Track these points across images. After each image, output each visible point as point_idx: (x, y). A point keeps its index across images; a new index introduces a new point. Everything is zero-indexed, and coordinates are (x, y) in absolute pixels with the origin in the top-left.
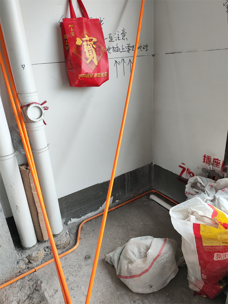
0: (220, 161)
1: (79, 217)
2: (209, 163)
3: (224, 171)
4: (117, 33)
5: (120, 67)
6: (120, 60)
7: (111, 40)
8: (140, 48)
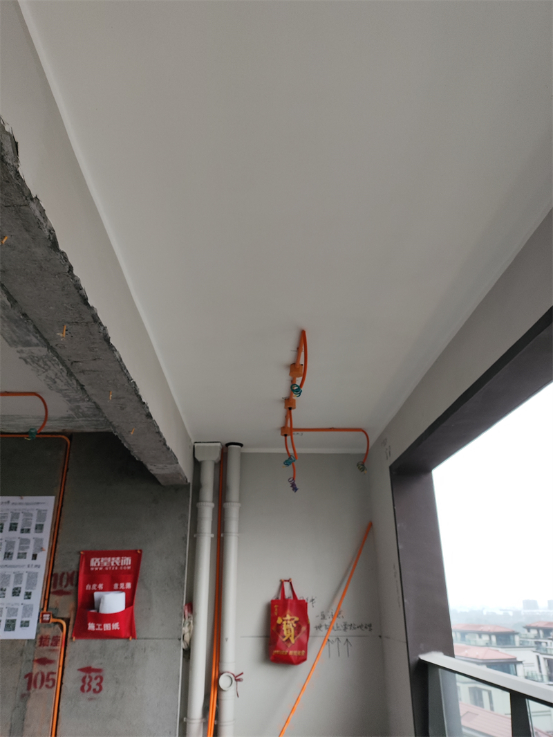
4: (330, 611)
5: (334, 647)
6: (334, 639)
7: (323, 617)
8: (360, 627)
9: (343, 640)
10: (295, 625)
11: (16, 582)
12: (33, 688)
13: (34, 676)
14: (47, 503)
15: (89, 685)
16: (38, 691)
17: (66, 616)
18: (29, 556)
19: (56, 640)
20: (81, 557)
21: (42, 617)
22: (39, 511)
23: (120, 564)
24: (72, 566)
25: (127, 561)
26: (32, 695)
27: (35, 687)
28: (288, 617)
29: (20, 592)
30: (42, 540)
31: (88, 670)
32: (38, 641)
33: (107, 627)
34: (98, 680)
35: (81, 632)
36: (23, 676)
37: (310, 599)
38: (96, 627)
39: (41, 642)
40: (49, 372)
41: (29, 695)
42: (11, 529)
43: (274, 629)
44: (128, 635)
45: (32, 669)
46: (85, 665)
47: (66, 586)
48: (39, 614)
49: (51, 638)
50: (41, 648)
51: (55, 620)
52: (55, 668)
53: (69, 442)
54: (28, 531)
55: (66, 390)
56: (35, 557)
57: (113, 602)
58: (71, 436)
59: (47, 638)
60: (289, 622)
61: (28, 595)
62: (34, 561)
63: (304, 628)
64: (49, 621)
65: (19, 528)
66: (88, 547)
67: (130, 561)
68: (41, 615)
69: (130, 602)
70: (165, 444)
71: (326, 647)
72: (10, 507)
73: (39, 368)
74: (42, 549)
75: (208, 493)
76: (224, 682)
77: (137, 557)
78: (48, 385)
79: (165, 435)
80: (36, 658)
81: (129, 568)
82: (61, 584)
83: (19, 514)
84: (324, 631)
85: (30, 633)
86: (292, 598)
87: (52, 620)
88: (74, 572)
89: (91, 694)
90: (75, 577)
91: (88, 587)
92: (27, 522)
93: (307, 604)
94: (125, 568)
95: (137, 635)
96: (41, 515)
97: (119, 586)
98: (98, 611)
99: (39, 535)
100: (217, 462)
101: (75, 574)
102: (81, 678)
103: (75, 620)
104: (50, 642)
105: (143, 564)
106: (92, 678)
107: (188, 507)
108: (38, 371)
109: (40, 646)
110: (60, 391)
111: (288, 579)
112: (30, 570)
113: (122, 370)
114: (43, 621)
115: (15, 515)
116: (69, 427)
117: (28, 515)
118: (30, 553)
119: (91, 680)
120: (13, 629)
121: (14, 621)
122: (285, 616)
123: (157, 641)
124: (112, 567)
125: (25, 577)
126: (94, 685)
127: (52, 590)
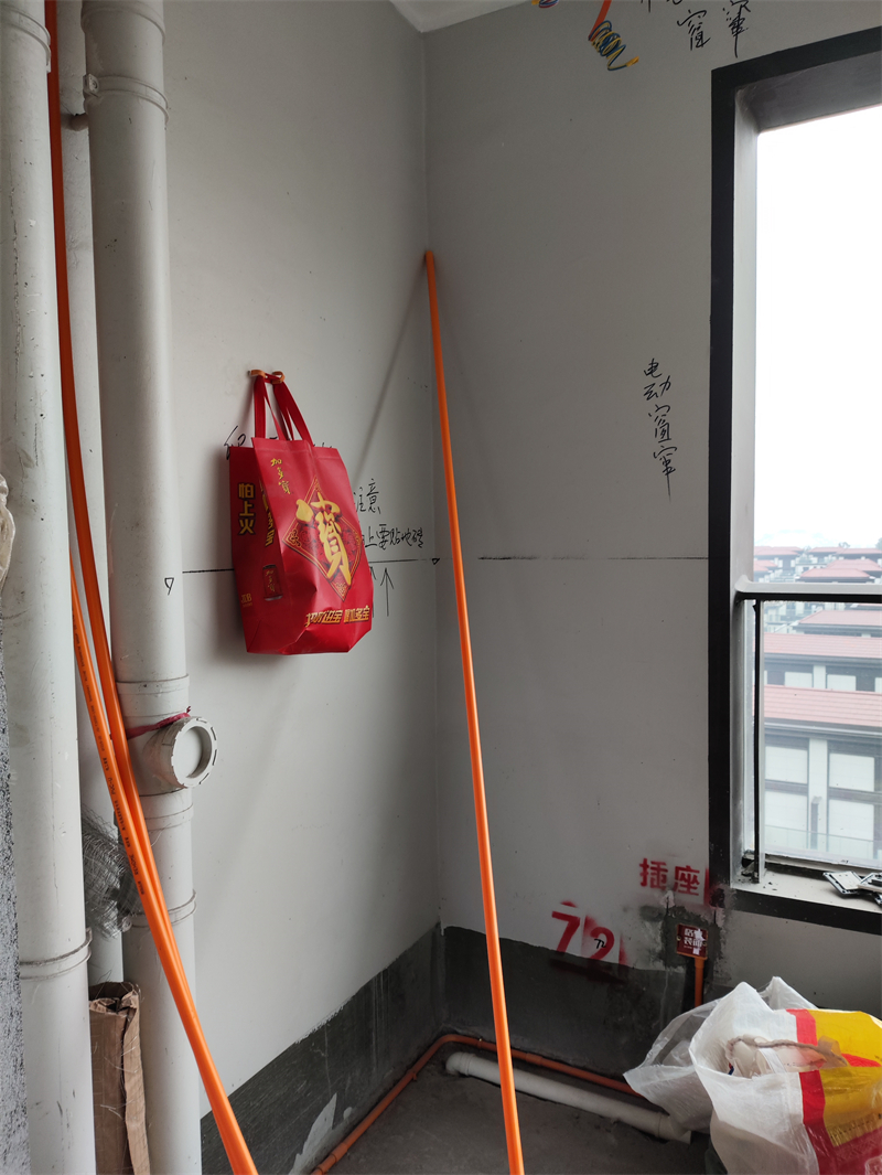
0: (698, 872)
2: (662, 884)
3: (713, 905)
4: (358, 493)
8: (406, 536)
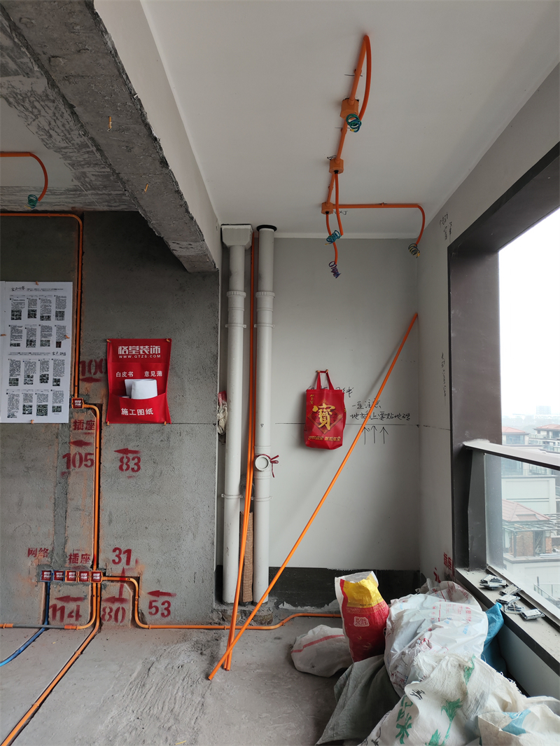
1: (295, 605)
2: (447, 564)
3: (454, 575)
4: (368, 401)
5: (370, 434)
6: (370, 427)
7: (360, 407)
8: (398, 416)
9: (379, 428)
10: (331, 413)
11: (42, 369)
12: (72, 467)
13: (71, 456)
14: (66, 289)
15: (127, 464)
16: (77, 469)
17: (99, 402)
18: (53, 344)
19: (90, 424)
20: (108, 345)
21: (74, 403)
22: (58, 297)
23: (149, 352)
24: (100, 353)
25: (157, 350)
26: (72, 473)
27: (75, 466)
28: (324, 406)
29: (48, 379)
30: (64, 327)
31: (125, 451)
32: (72, 425)
33: (140, 412)
34: (136, 460)
35: (115, 417)
36: (61, 457)
37: (347, 389)
38: (130, 412)
39: (75, 426)
40: (41, 119)
41: (69, 473)
42: (29, 316)
43: (310, 416)
44: (163, 420)
45: (70, 450)
46: (121, 447)
47: (95, 374)
48: (70, 400)
49: (85, 422)
50: (76, 431)
51: (88, 406)
52: (92, 449)
53: (81, 222)
54: (49, 318)
55: (66, 148)
56: (59, 344)
57: (145, 389)
58: (82, 215)
59: (81, 422)
60: (325, 410)
61: (57, 382)
62: (58, 348)
63: (340, 416)
64: (81, 407)
65: (38, 316)
66: (115, 335)
67: (159, 349)
68: (72, 401)
69: (162, 389)
70: (187, 211)
71: (362, 434)
72: (25, 293)
73: (27, 113)
74: (65, 337)
75: (239, 282)
76: (260, 463)
77: (166, 346)
78: (43, 140)
79: (186, 197)
80: (72, 441)
81: (159, 356)
82: (90, 371)
83: (36, 300)
84: (360, 420)
85: (64, 417)
86: (328, 388)
87: (84, 406)
88: (102, 360)
89: (130, 472)
90: (103, 364)
91: (118, 374)
92: (46, 308)
93: (343, 393)
94: (155, 356)
95: (172, 420)
96: (61, 302)
97: (150, 374)
98: (130, 397)
99: (60, 323)
100: (248, 247)
101: (104, 362)
102: (119, 459)
103: (107, 406)
104: (85, 426)
105: (174, 353)
106: (129, 459)
107: (218, 296)
108: (26, 118)
109: (75, 429)
110: (58, 150)
111: (324, 370)
112: (54, 357)
113: (120, 74)
114: (75, 407)
115: (33, 302)
116: (78, 203)
117: (46, 302)
118: (53, 340)
119: (128, 461)
120: (46, 414)
121: (45, 406)
122: (322, 405)
123: (192, 425)
124: (141, 355)
125: (51, 364)
126: (132, 464)
127: (81, 377)
